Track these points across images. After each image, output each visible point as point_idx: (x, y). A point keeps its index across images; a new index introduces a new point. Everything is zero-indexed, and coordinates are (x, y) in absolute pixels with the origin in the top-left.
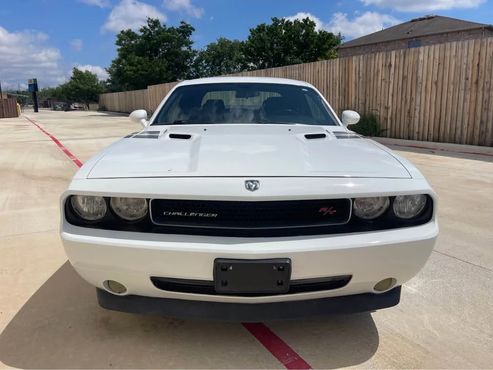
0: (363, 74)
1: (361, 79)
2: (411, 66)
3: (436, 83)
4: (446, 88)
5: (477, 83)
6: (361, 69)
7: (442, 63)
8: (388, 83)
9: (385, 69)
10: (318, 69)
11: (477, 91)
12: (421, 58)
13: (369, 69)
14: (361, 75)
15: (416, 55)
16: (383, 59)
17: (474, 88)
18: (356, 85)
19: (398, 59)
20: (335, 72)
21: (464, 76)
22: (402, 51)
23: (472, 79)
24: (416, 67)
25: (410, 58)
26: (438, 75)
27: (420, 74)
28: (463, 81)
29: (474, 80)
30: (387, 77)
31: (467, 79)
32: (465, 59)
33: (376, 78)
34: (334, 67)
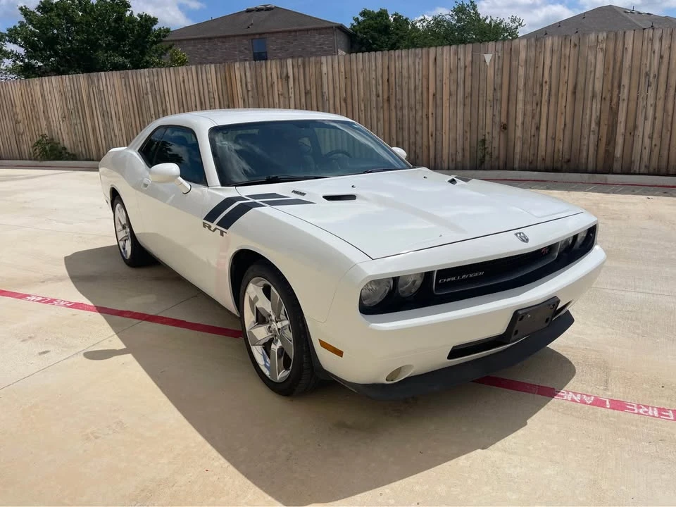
0: (252, 86)
1: (250, 93)
2: (313, 79)
3: (345, 100)
4: (356, 106)
5: (389, 100)
6: (249, 80)
7: (349, 76)
8: (287, 99)
9: (282, 81)
10: (183, 77)
11: (390, 109)
12: (324, 69)
13: (259, 80)
14: (250, 88)
15: (318, 66)
16: (276, 68)
17: (386, 105)
18: (244, 100)
19: (296, 70)
20: (210, 82)
21: (374, 93)
22: (300, 60)
23: (383, 96)
24: (319, 80)
25: (311, 70)
26: (346, 91)
27: (325, 89)
28: (374, 98)
29: (386, 97)
30: (286, 92)
31: (378, 96)
32: (374, 73)
33: (270, 92)
34: (209, 76)
